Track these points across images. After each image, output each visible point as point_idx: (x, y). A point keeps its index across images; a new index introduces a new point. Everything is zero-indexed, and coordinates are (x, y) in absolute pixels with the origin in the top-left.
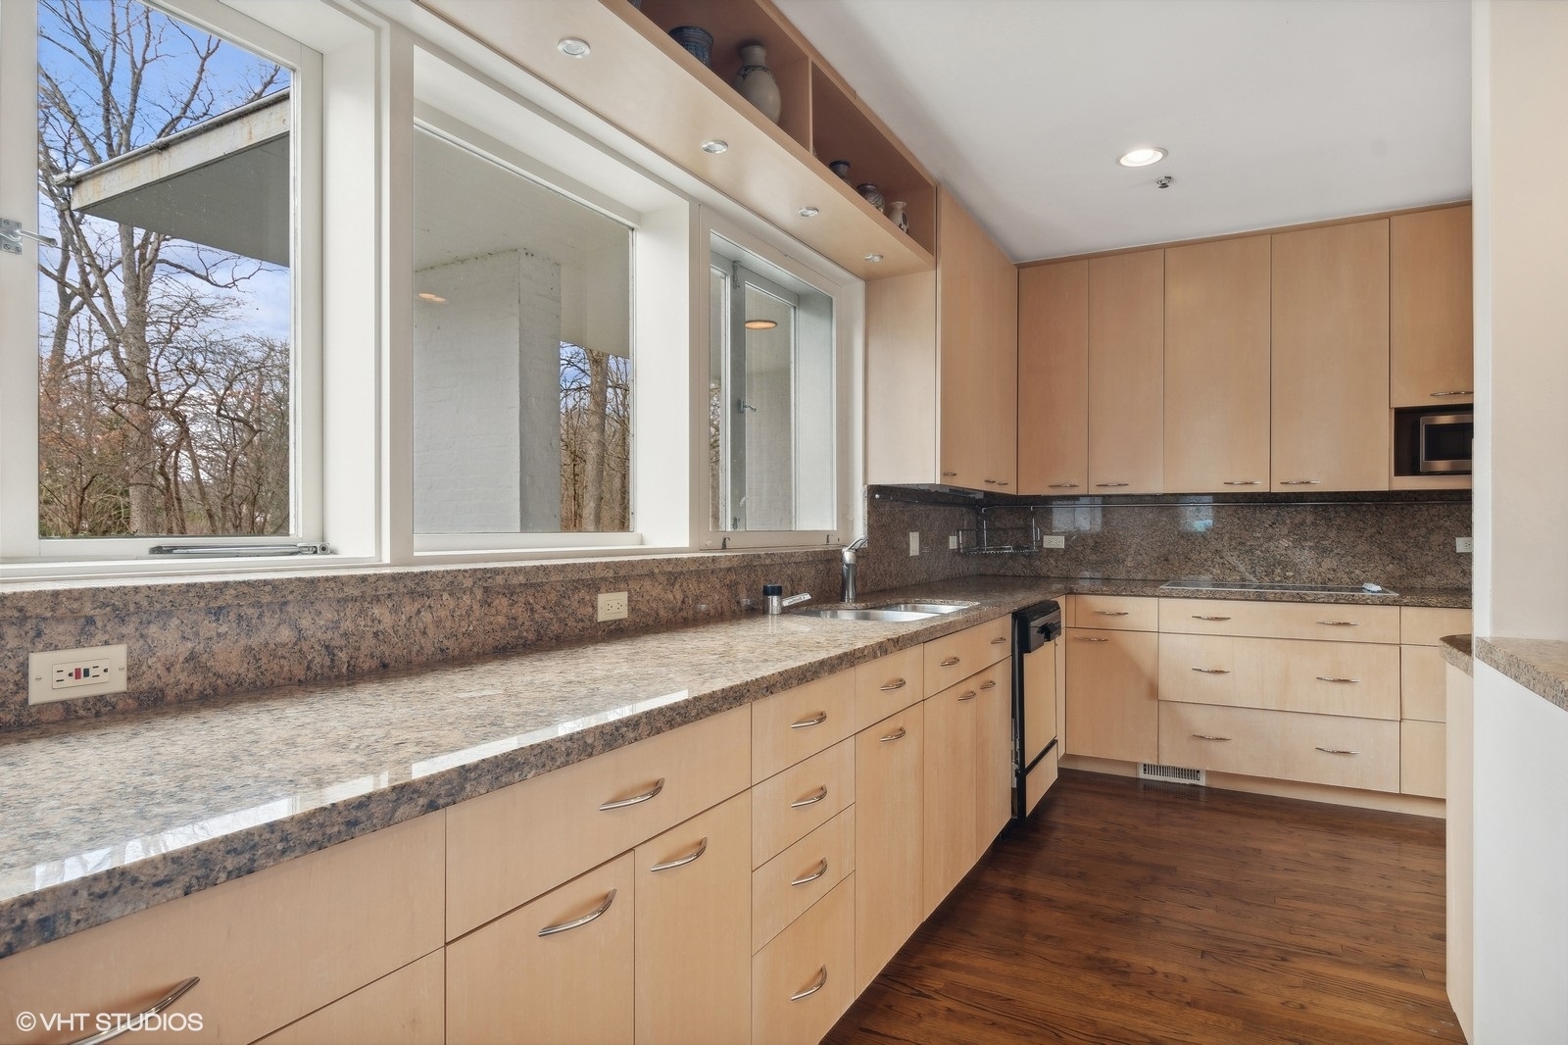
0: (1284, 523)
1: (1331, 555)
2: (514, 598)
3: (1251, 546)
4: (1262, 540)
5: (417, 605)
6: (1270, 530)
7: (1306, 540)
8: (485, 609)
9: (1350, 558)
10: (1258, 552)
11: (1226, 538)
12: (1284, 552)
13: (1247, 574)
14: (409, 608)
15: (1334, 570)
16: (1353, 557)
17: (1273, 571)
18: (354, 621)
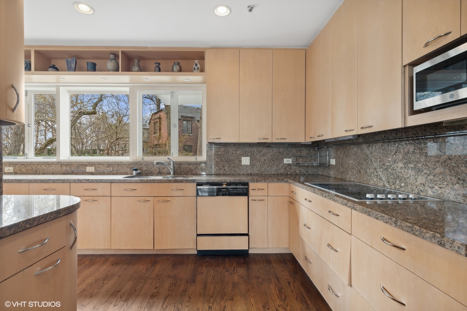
0: (400, 152)
1: (422, 174)
2: (67, 166)
3: (387, 166)
4: (391, 162)
5: (49, 166)
6: (395, 156)
7: (410, 163)
8: (61, 167)
9: (432, 177)
10: (390, 170)
11: (378, 161)
12: (400, 170)
13: (386, 182)
14: (48, 166)
15: (424, 185)
16: (434, 176)
17: (396, 182)
18: (39, 167)
